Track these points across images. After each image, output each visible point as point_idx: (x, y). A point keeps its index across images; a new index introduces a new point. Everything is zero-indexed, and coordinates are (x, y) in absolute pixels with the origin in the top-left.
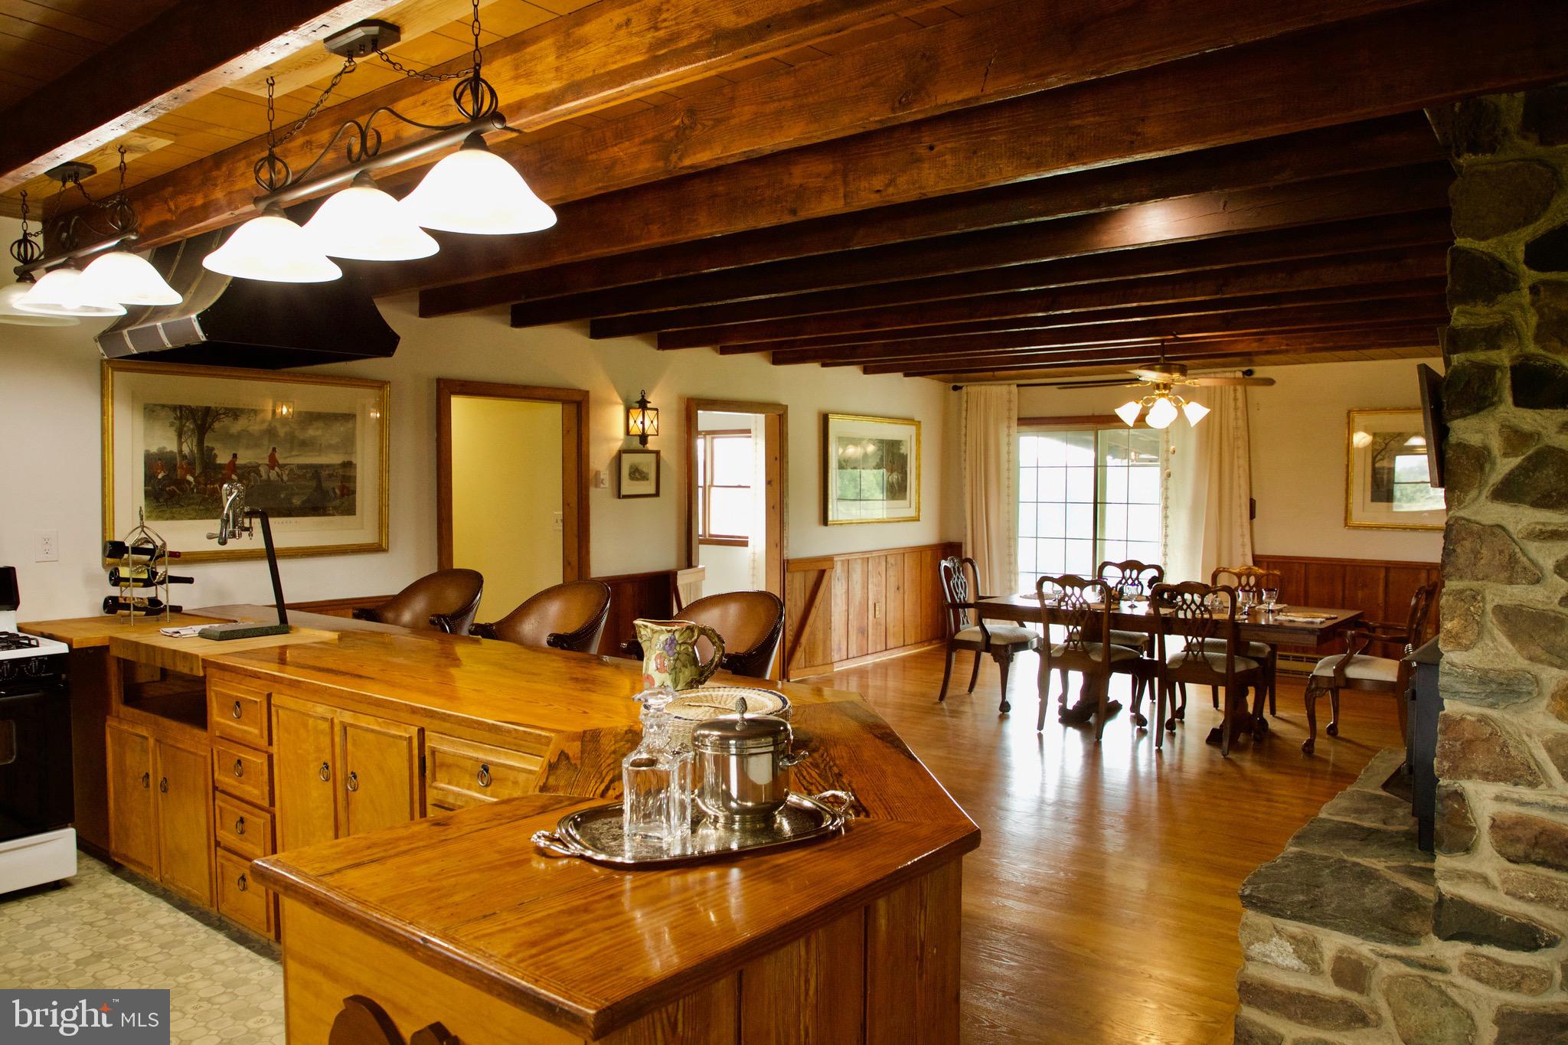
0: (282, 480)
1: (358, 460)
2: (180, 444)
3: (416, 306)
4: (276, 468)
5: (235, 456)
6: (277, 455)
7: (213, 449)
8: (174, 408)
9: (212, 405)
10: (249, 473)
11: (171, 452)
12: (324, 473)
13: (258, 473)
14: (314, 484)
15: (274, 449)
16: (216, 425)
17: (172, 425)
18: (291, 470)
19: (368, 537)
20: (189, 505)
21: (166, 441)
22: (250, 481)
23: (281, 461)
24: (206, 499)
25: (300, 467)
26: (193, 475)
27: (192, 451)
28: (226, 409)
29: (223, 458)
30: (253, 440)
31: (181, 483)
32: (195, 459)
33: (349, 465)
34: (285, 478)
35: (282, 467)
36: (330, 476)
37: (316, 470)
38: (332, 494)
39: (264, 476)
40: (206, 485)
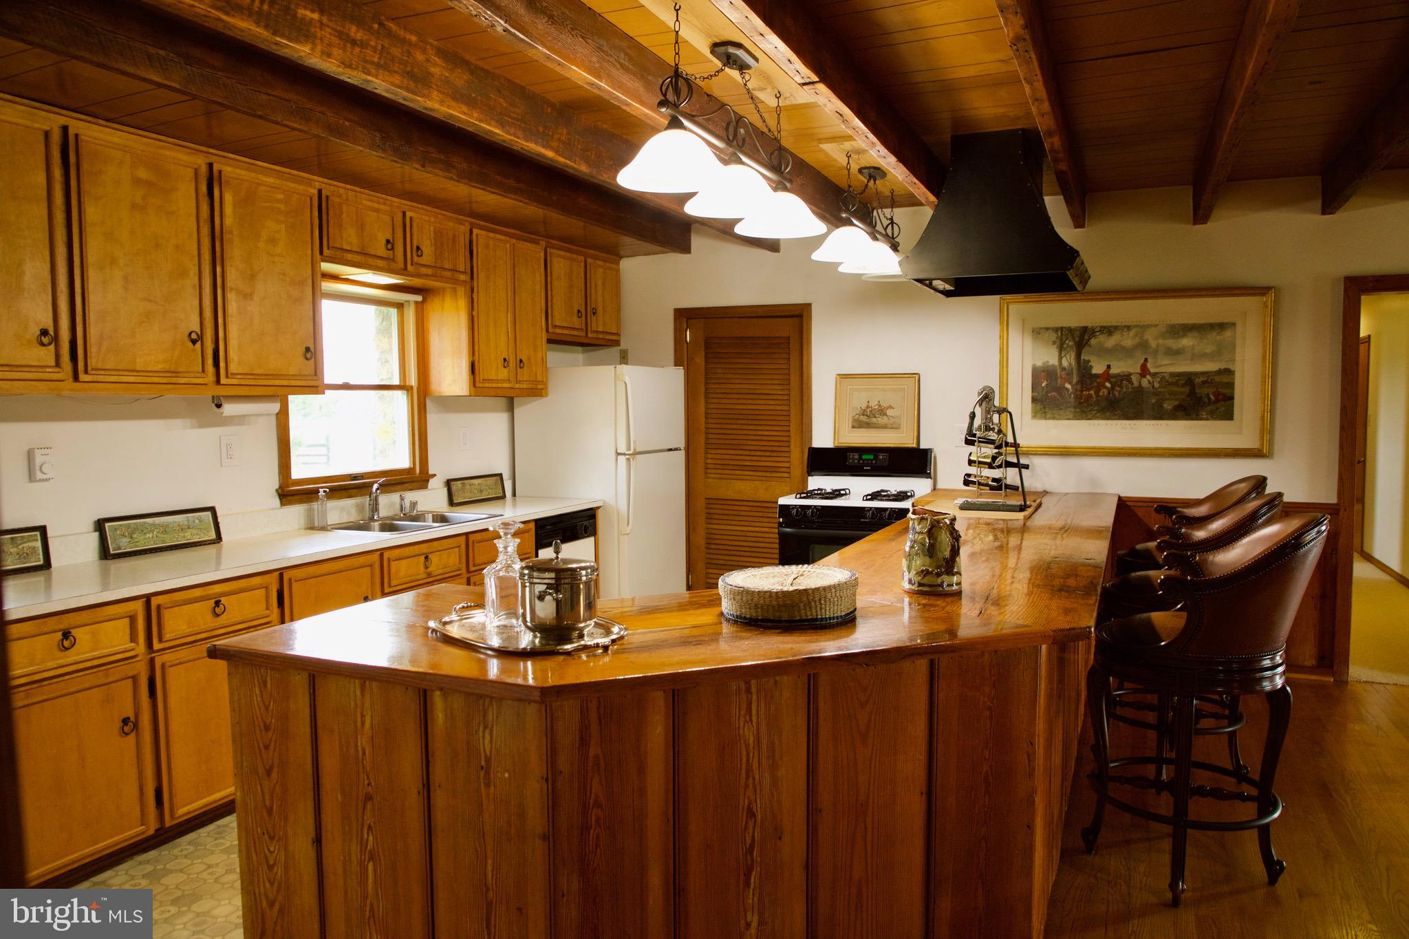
0: (1153, 386)
1: (1237, 368)
2: (1060, 358)
3: (1318, 204)
4: (1148, 377)
5: (1109, 367)
6: (1149, 365)
7: (1089, 361)
8: (1056, 330)
9: (1090, 325)
10: (1122, 381)
11: (1053, 365)
12: (1198, 381)
13: (1130, 381)
14: (1187, 390)
15: (1146, 360)
16: (1093, 341)
17: (1054, 343)
18: (1163, 378)
19: (1247, 440)
20: (1066, 408)
21: (1049, 356)
22: (1122, 388)
23: (1152, 370)
24: (1082, 403)
25: (1172, 375)
26: (1070, 383)
27: (1070, 364)
28: (1101, 327)
29: (1098, 368)
30: (1127, 352)
31: (1060, 390)
32: (1072, 369)
33: (1229, 372)
34: (1157, 385)
35: (1154, 375)
36: (1204, 382)
37: (1189, 378)
38: (1206, 400)
39: (1136, 384)
40: (1082, 391)
